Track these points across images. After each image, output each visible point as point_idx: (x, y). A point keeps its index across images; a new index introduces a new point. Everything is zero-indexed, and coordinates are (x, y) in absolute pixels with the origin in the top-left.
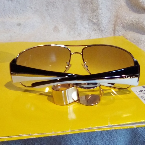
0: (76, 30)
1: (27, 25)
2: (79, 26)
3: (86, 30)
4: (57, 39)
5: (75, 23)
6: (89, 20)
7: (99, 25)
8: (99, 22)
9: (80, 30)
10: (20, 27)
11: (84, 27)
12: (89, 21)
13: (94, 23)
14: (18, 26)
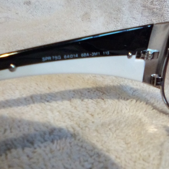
0: (118, 22)
1: (41, 5)
2: (125, 15)
3: (137, 22)
4: (85, 31)
5: (119, 10)
6: (144, 6)
7: (162, 16)
8: (162, 11)
9: (126, 21)
10: (28, 7)
11: (134, 18)
12: (143, 8)
13: (153, 12)
14: (26, 4)
